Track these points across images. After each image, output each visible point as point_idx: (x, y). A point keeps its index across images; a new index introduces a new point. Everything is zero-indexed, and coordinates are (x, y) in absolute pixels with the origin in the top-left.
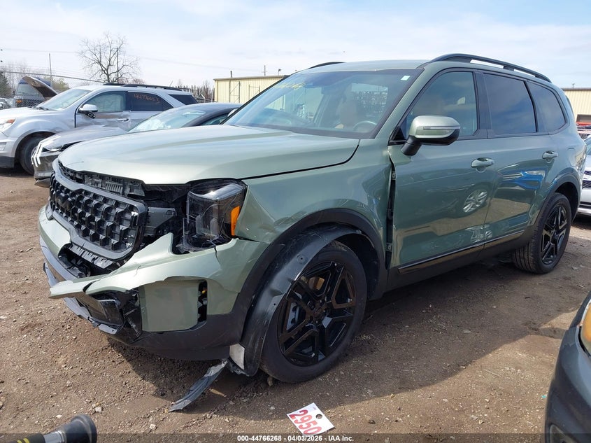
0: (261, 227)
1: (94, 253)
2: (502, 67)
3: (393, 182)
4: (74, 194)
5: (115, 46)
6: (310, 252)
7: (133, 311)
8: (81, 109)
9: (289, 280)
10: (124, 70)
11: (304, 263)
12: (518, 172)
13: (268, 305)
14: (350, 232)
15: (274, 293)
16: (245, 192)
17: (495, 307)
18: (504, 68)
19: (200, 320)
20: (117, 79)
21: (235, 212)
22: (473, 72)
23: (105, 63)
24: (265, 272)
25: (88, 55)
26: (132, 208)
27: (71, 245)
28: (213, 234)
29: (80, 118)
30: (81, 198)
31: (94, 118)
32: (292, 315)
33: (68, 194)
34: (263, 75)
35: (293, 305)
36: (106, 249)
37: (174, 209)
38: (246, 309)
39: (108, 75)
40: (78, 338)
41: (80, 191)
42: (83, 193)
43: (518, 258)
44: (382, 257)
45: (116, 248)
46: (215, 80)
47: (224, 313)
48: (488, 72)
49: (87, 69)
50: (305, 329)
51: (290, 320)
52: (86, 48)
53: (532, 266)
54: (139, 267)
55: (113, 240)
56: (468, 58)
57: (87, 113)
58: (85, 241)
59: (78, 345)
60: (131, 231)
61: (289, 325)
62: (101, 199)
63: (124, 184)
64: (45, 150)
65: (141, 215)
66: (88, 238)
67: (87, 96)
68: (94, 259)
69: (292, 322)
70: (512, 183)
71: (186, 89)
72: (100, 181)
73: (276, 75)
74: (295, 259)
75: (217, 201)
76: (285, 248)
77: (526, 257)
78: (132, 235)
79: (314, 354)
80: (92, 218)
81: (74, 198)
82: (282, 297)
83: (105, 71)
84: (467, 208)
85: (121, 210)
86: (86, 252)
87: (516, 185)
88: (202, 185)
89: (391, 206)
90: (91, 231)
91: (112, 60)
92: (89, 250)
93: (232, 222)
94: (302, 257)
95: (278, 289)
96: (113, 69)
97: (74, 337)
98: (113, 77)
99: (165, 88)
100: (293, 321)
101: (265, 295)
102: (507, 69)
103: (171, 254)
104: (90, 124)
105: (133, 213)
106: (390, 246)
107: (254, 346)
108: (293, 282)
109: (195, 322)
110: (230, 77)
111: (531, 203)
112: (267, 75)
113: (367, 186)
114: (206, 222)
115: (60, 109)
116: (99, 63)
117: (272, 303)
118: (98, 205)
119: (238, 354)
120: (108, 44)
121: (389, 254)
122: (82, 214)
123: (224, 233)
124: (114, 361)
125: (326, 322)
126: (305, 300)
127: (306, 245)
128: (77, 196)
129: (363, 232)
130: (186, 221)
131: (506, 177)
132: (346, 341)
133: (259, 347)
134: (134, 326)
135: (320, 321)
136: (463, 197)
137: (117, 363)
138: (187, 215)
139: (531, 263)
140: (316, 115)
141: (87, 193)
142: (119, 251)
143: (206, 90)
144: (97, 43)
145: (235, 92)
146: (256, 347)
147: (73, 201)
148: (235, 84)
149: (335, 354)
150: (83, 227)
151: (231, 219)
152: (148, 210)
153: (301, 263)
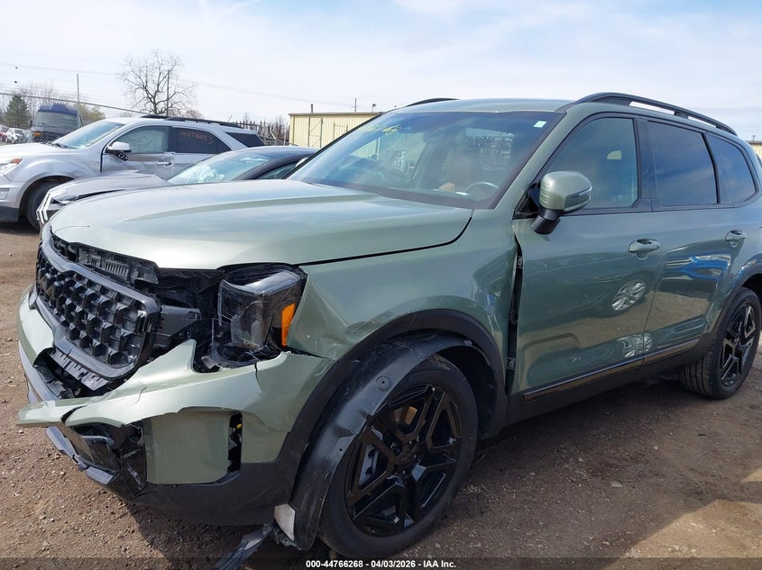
0: (326, 336)
1: (83, 366)
2: (673, 113)
3: (519, 271)
4: (62, 277)
5: (165, 68)
6: (396, 372)
7: (134, 452)
8: (110, 148)
9: (363, 414)
10: (175, 98)
11: (387, 389)
12: (687, 257)
13: (332, 449)
14: (455, 343)
15: (341, 433)
16: (302, 283)
17: (656, 448)
18: (675, 114)
19: (231, 469)
20: (167, 109)
21: (287, 312)
22: (634, 117)
23: (152, 88)
24: (330, 400)
25: (131, 77)
26: (138, 305)
27: (53, 350)
28: (255, 342)
29: (108, 160)
30: (72, 283)
31: (126, 160)
32: (367, 463)
33: (56, 276)
34: (352, 111)
35: (369, 449)
36: (100, 361)
37: (197, 311)
38: (299, 456)
39: (155, 104)
40: (67, 475)
41: (71, 273)
42: (75, 276)
43: (688, 377)
44: (501, 377)
45: (114, 360)
46: (291, 115)
47: (266, 461)
48: (654, 119)
49: (130, 96)
50: (387, 483)
51: (364, 469)
52: (129, 68)
53: (707, 388)
54: (144, 389)
55: (110, 350)
56: (626, 99)
57: (117, 153)
58: (73, 346)
59: (66, 486)
60: (136, 338)
61: (363, 477)
62: (98, 288)
63: (130, 264)
64: (54, 202)
65: (150, 316)
66: (77, 342)
67: (118, 131)
68: (82, 375)
69: (366, 473)
70: (679, 271)
71: (252, 126)
72: (99, 258)
73: (370, 111)
74: (373, 383)
75: (261, 296)
76: (360, 365)
77: (699, 376)
78: (137, 344)
79: (396, 520)
80: (82, 314)
81: (63, 282)
82: (351, 439)
83: (152, 98)
84: (618, 305)
85: (123, 307)
86: (73, 363)
87: (683, 274)
88: (243, 272)
89: (515, 305)
90: (82, 332)
91: (161, 85)
92: (77, 360)
93: (284, 326)
94: (385, 380)
95: (347, 428)
96: (162, 97)
97: (62, 473)
98: (161, 106)
99: (222, 124)
100: (369, 471)
101: (327, 437)
102: (680, 116)
103: (192, 372)
104: (121, 169)
105: (140, 312)
106: (512, 363)
107: (309, 509)
108: (369, 417)
109: (223, 473)
110: (309, 112)
111: (710, 300)
112: (358, 111)
113: (480, 275)
114: (246, 325)
115: (83, 147)
116: (145, 88)
117: (338, 447)
118: (94, 296)
119: (287, 518)
120: (156, 65)
121: (510, 373)
122: (72, 307)
123: (271, 341)
124: (113, 513)
125: (418, 471)
126: (387, 441)
127: (391, 362)
128: (67, 280)
129: (474, 344)
130: (216, 322)
131: (672, 264)
132: (445, 499)
133: (316, 511)
134: (135, 474)
135: (409, 471)
136: (613, 290)
137: (117, 516)
138: (219, 314)
139: (706, 384)
140: (417, 165)
141: (80, 278)
142: (117, 366)
143: (279, 128)
144: (142, 63)
145: (316, 132)
146: (312, 512)
147: (61, 286)
148: (316, 121)
149: (429, 518)
150: (72, 326)
151: (281, 323)
152: (161, 310)
153: (381, 389)
